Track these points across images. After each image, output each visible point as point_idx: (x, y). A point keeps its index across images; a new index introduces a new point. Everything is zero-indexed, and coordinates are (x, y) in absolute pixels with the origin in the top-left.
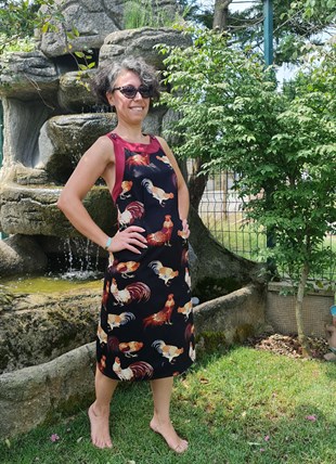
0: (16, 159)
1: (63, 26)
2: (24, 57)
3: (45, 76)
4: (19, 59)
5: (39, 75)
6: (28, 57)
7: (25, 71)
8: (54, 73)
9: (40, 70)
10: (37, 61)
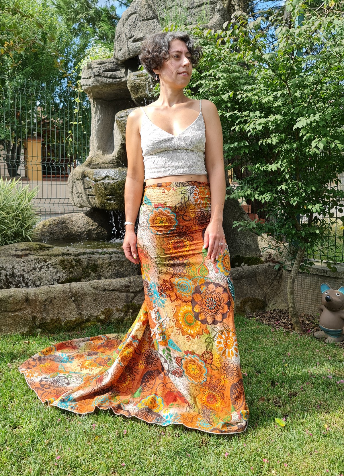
0: (98, 148)
1: (126, 35)
2: (100, 64)
3: (115, 77)
4: (96, 66)
5: (110, 77)
6: (103, 63)
7: (99, 75)
8: (123, 75)
9: (111, 73)
10: (110, 66)
